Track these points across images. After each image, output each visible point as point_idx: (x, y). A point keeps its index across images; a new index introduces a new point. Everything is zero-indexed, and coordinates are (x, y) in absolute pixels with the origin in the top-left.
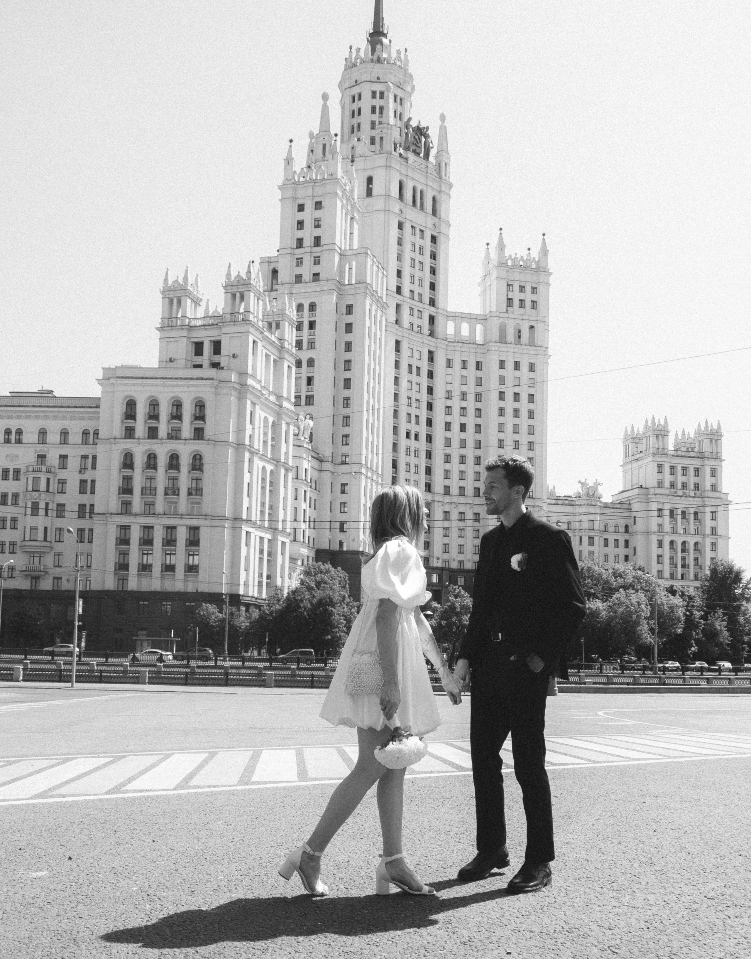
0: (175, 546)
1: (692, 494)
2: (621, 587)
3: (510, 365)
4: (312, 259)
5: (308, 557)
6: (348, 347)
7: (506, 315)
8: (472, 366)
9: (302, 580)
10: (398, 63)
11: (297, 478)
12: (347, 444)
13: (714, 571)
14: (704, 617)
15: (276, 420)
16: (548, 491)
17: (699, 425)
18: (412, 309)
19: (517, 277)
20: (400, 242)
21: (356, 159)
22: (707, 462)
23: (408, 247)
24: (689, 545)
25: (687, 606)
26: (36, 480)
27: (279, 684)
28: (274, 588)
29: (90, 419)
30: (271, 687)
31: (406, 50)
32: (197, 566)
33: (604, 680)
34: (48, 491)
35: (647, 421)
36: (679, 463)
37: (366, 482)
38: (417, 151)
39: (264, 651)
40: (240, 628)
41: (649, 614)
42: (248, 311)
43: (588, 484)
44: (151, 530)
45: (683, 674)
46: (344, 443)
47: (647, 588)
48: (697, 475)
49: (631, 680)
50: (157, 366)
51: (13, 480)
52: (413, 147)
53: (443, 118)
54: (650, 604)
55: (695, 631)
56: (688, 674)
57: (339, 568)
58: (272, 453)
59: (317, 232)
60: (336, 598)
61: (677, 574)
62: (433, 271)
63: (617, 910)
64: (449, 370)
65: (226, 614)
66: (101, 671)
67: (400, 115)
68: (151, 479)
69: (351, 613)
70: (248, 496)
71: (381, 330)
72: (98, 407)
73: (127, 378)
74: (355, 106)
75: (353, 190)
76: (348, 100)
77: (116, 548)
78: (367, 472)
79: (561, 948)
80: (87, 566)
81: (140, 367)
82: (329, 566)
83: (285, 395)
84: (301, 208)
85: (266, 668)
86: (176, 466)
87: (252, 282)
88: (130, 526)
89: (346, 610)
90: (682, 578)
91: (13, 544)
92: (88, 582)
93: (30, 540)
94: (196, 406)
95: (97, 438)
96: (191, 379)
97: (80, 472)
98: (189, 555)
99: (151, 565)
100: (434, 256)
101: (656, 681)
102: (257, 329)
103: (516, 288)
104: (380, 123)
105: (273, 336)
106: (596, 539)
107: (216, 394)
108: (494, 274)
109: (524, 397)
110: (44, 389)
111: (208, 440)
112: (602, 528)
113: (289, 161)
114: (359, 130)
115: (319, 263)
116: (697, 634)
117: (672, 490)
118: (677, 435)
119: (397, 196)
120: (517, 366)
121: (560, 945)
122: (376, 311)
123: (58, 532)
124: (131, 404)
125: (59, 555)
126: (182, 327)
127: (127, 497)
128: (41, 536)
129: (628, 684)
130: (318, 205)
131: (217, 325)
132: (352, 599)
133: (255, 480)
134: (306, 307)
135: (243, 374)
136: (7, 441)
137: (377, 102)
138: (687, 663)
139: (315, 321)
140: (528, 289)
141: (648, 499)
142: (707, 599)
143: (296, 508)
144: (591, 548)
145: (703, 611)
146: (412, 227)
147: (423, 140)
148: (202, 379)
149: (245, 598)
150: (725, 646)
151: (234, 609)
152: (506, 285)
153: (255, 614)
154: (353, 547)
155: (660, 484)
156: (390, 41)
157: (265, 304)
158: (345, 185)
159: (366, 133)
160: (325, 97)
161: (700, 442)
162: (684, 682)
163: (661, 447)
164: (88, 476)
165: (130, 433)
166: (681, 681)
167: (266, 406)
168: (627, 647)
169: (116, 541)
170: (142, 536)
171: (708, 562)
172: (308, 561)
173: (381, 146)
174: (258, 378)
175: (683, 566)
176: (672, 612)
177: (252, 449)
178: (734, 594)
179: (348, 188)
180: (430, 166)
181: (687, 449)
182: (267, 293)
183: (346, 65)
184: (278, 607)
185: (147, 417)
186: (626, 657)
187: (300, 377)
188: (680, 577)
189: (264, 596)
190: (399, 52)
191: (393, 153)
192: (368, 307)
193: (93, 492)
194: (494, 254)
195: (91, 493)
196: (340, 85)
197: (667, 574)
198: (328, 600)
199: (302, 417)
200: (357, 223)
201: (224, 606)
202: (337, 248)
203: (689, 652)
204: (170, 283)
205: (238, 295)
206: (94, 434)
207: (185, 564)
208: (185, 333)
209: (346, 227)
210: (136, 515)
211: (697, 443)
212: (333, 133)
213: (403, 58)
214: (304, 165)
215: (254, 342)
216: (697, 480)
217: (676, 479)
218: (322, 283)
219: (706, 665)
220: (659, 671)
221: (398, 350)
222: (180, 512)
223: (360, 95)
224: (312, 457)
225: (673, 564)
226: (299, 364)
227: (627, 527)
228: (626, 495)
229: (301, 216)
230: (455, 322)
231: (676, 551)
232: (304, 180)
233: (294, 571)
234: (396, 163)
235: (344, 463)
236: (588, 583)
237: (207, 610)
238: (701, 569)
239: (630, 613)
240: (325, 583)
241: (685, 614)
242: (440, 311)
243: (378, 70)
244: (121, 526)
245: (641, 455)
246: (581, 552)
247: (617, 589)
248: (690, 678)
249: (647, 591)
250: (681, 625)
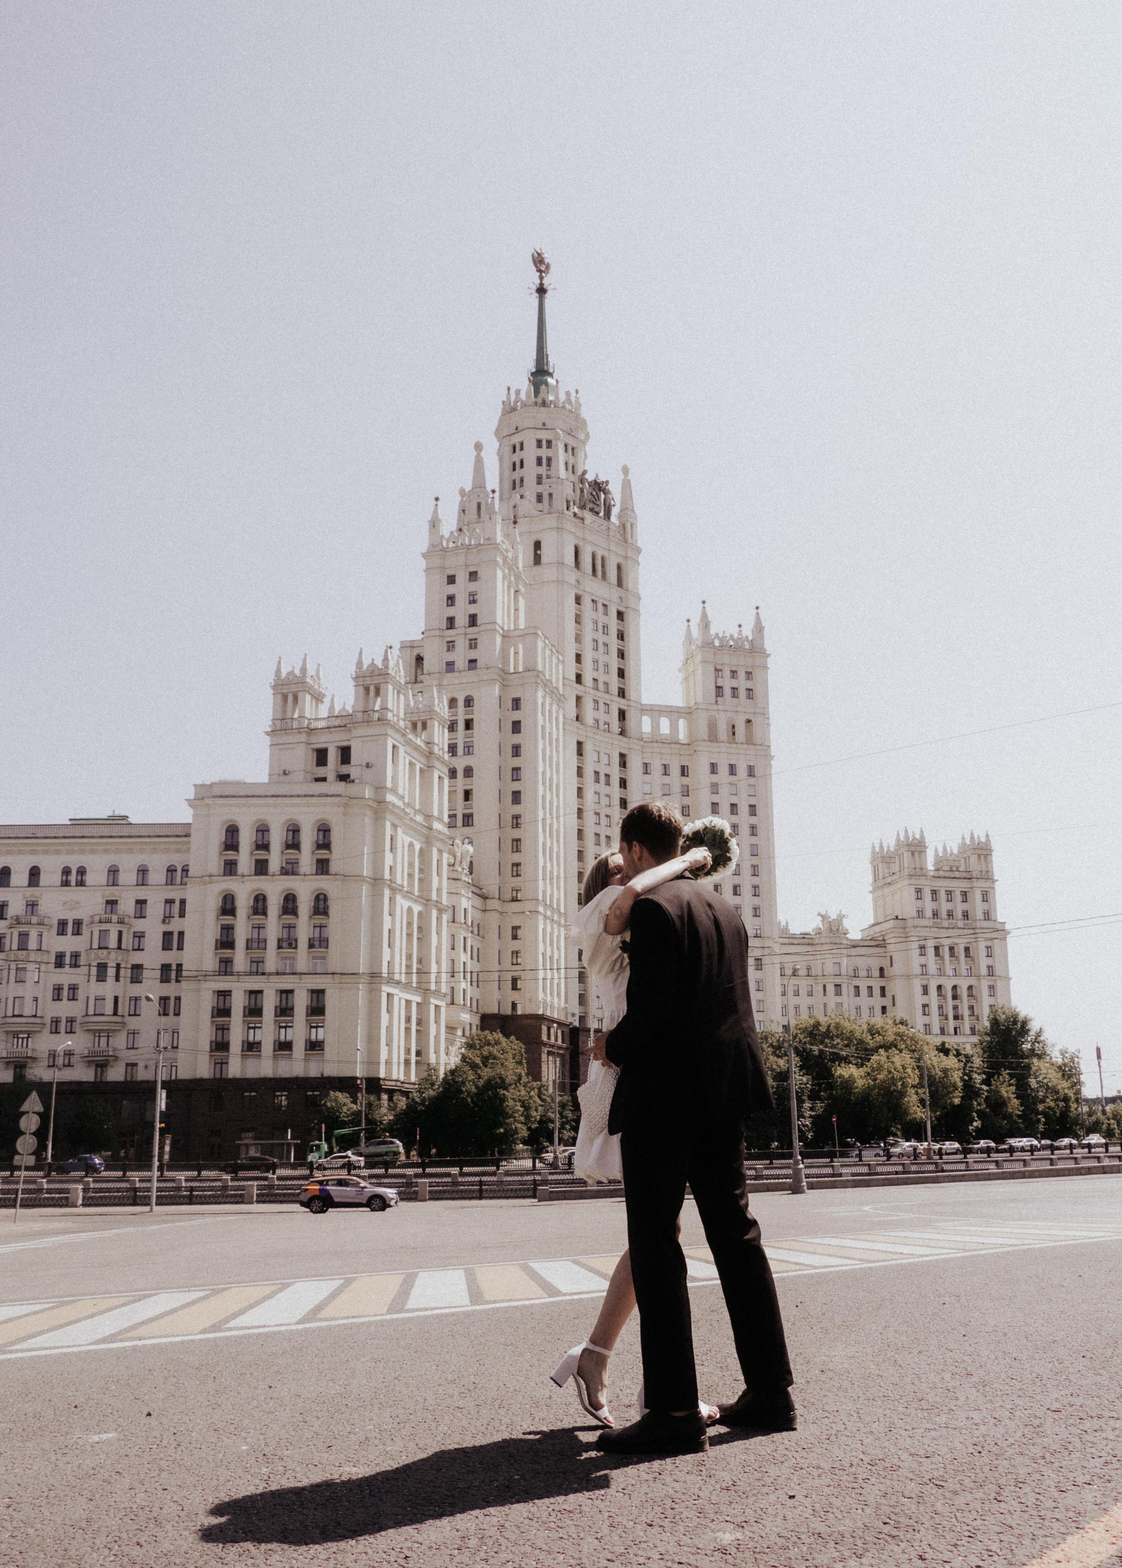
0: (292, 1016)
1: (961, 924)
2: (881, 1047)
3: (723, 769)
4: (467, 642)
5: (471, 1024)
6: (516, 750)
7: (715, 707)
8: (675, 771)
9: (463, 1055)
10: (568, 407)
11: (454, 922)
12: (518, 875)
13: (995, 1022)
14: (987, 1082)
15: (424, 846)
16: (780, 929)
17: (963, 838)
18: (596, 702)
19: (728, 661)
20: (578, 620)
21: (519, 520)
22: (976, 884)
23: (588, 626)
24: (962, 990)
25: (964, 1069)
26: (104, 934)
27: (436, 1196)
28: (425, 1067)
29: (178, 851)
30: (425, 1200)
31: (577, 392)
32: (323, 1042)
33: (865, 1170)
34: (119, 948)
35: (898, 835)
36: (943, 886)
37: (545, 924)
38: (596, 510)
39: (414, 1153)
40: (381, 1123)
41: (917, 1080)
42: (385, 708)
43: (829, 917)
44: (259, 996)
45: (965, 1157)
46: (515, 874)
47: (914, 1047)
48: (965, 901)
49: (900, 1168)
50: (267, 781)
51: (73, 934)
52: (591, 505)
53: (625, 470)
54: (918, 1067)
55: (976, 1101)
56: (971, 1157)
57: (513, 1038)
58: (420, 890)
59: (473, 609)
60: (510, 1078)
61: (948, 1027)
62: (621, 655)
63: (933, 1433)
64: (647, 778)
65: (361, 1104)
66: (192, 1189)
67: (573, 467)
68: (259, 928)
69: (530, 1097)
70: (389, 946)
71: (557, 729)
72: (187, 835)
73: (227, 797)
74: (516, 458)
75: (517, 557)
76: (508, 449)
77: (213, 1022)
78: (545, 910)
79: (864, 1485)
80: (173, 1047)
81: (245, 783)
82: (499, 1035)
83: (436, 813)
84: (451, 580)
85: (417, 1176)
86: (293, 909)
87: (390, 672)
88: (230, 991)
89: (523, 1093)
90: (956, 1033)
91: (71, 1021)
92: (174, 1069)
93: (95, 1015)
94: (319, 830)
95: (187, 876)
96: (313, 796)
97: (164, 922)
98: (312, 1027)
99: (259, 1043)
100: (621, 636)
101: (932, 1167)
102: (398, 731)
103: (727, 673)
104: (548, 477)
105: (419, 739)
106: (844, 987)
107: (345, 814)
108: (699, 658)
109: (744, 809)
110: (117, 813)
111: (336, 875)
112: (852, 973)
113: (434, 524)
114: (522, 486)
115: (476, 647)
116: (979, 1104)
117: (936, 920)
118: (936, 850)
119: (573, 564)
120: (732, 770)
121: (861, 1481)
122: (551, 705)
123: (133, 1002)
124: (232, 831)
125: (134, 1033)
126: (299, 730)
127: (227, 953)
128: (109, 1008)
129: (897, 1173)
130: (473, 576)
131: (345, 726)
132: (530, 1078)
133: (398, 925)
134: (461, 703)
135: (380, 788)
136: (66, 884)
137: (544, 453)
138: (970, 1143)
139: (472, 720)
140: (742, 675)
141: (905, 933)
142: (989, 1057)
143: (453, 960)
144: (839, 999)
145: (984, 1073)
146: (593, 601)
147: (603, 496)
148: (327, 796)
149: (387, 1083)
150: (1015, 1118)
151: (372, 1098)
152: (713, 669)
153: (402, 1103)
154: (529, 1011)
155: (920, 913)
156: (557, 381)
157: (407, 699)
158: (507, 551)
159: (531, 489)
160: (478, 447)
161: (965, 858)
162: (966, 1166)
163: (918, 866)
164: (175, 926)
165: (230, 868)
166: (962, 1166)
167: (411, 828)
168: (891, 1126)
169: (213, 1011)
170: (247, 1004)
171: (986, 1011)
172: (471, 1030)
173: (550, 505)
174: (400, 792)
175: (956, 1017)
176: (946, 1076)
177: (393, 885)
178: (1021, 1050)
179: (510, 555)
180: (611, 527)
181: (951, 867)
182: (410, 686)
183: (503, 409)
184: (432, 1093)
185: (254, 846)
186: (891, 1140)
187: (455, 791)
188: (952, 1031)
189: (413, 1079)
190: (568, 394)
191: (566, 512)
192: (540, 701)
193: (180, 948)
194: (696, 633)
195: (178, 949)
196: (497, 432)
197: (936, 1029)
198: (499, 1081)
199: (458, 841)
200: (524, 597)
201: (359, 1095)
202: (498, 628)
203: (971, 1128)
204: (284, 675)
205: (372, 689)
206: (183, 870)
207: (306, 1041)
208: (303, 738)
209: (509, 601)
210: (239, 974)
211: (963, 860)
212: (489, 489)
213: (573, 400)
214: (454, 527)
215: (394, 747)
216: (965, 906)
217: (940, 905)
218: (478, 671)
219: (993, 1144)
220: (935, 1154)
221: (580, 753)
222: (299, 971)
223: (522, 444)
224: (473, 892)
225: (943, 1016)
226: (453, 773)
227: (882, 969)
228: (877, 929)
229: (451, 589)
230: (651, 718)
231: (945, 998)
232: (454, 545)
233: (452, 1044)
234: (570, 525)
235: (515, 900)
236: (838, 1044)
237: (336, 1100)
238: (978, 1019)
239: (894, 1080)
240: (495, 1058)
241: (962, 1079)
242: (632, 704)
243: (542, 414)
244: (219, 991)
245: (895, 877)
246: (825, 1005)
247: (876, 1050)
248: (975, 1162)
249: (913, 1051)
250: (958, 1093)
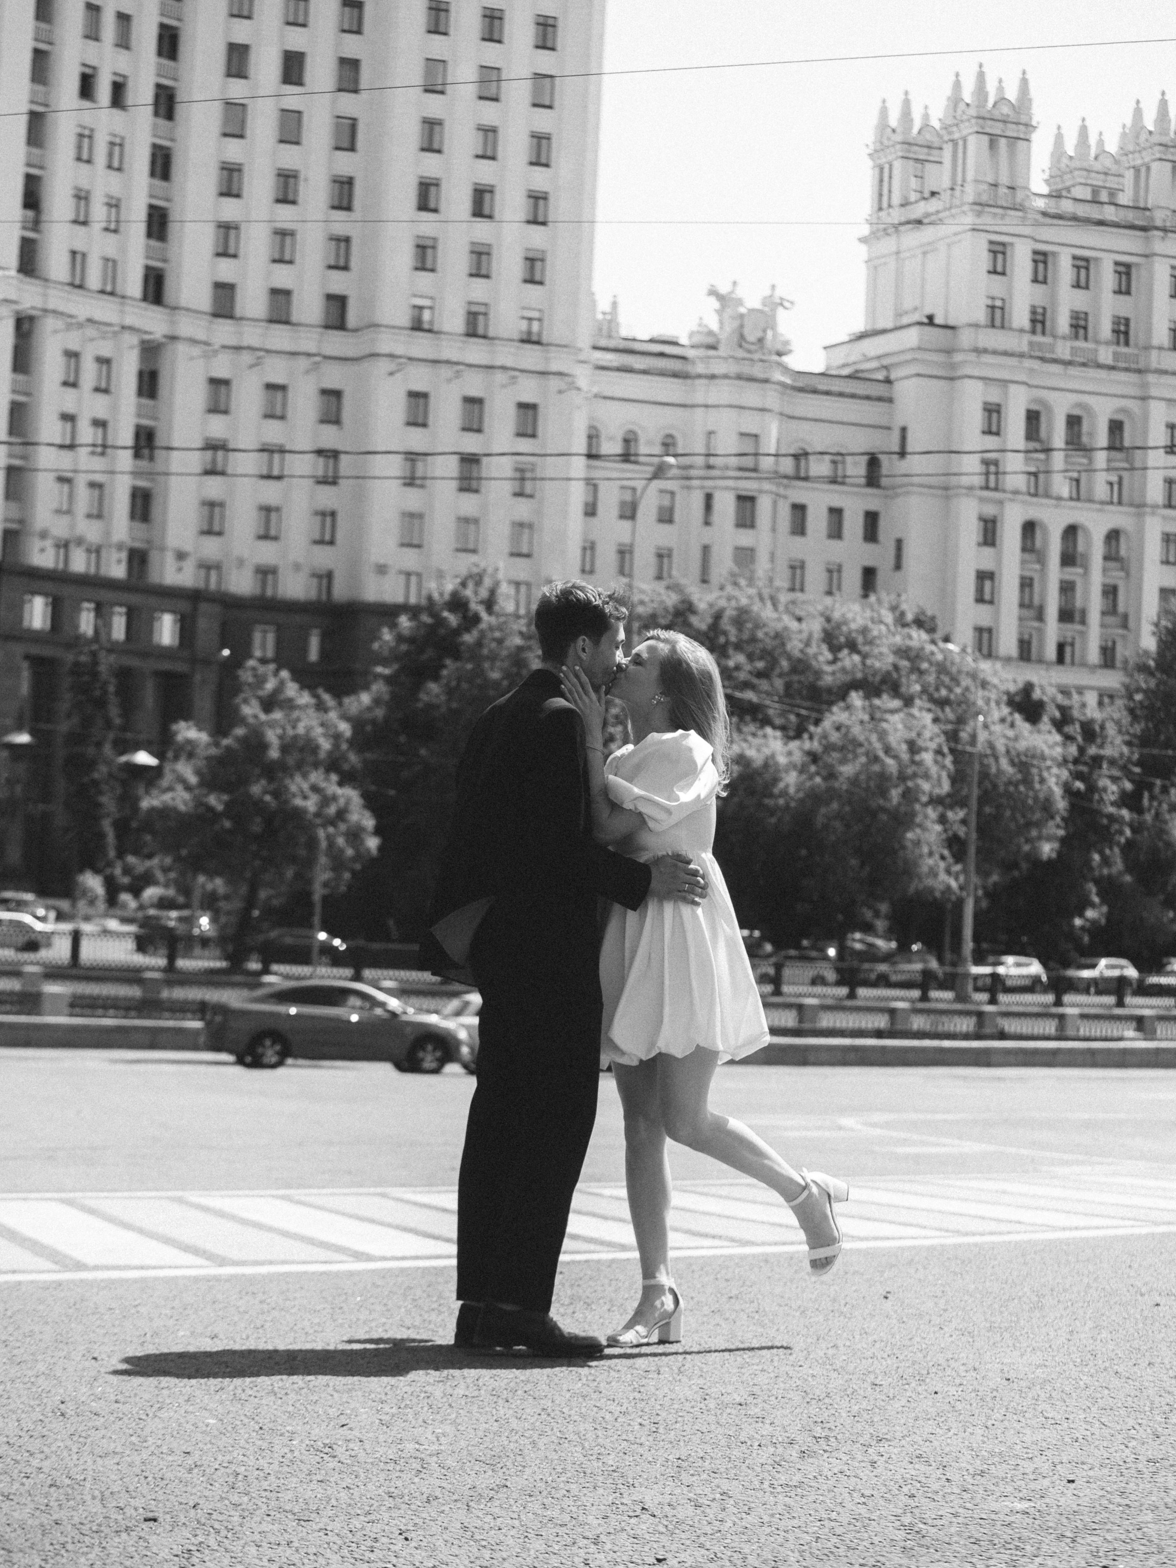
1: (1105, 355)
2: (855, 685)
14: (1130, 800)
16: (594, 322)
17: (1138, 113)
22: (1159, 244)
24: (1089, 544)
25: (1078, 760)
33: (788, 1019)
35: (957, 85)
36: (1068, 241)
41: (946, 787)
43: (740, 302)
45: (1058, 1003)
47: (944, 692)
48: (1124, 290)
49: (880, 1021)
54: (952, 751)
55: (1102, 853)
56: (1074, 1003)
61: (1042, 642)
90: (1060, 660)
101: (966, 1024)
106: (764, 505)
112: (789, 466)
116: (1106, 861)
117: (1039, 338)
118: (1059, 138)
129: (868, 1033)
138: (1067, 965)
141: (953, 366)
144: (745, 538)
145: (1129, 775)
155: (997, 314)
161: (1137, 170)
162: (1061, 1027)
163: (1004, 180)
166: (1050, 1027)
171: (1149, 606)
175: (1066, 615)
176: (1027, 781)
181: (1096, 191)
186: (857, 941)
188: (1051, 652)
197: (1008, 643)
203: (1078, 922)
211: (1129, 175)
216: (1124, 306)
217: (1053, 297)
219: (1132, 972)
220: (977, 989)
225: (1032, 607)
227: (873, 462)
231: (1041, 559)
236: (737, 668)
238: (1125, 626)
239: (883, 782)
241: (1068, 790)
245: (933, 205)
246: (706, 550)
247: (841, 693)
248: (1084, 1016)
249: (942, 703)
250: (1056, 829)
